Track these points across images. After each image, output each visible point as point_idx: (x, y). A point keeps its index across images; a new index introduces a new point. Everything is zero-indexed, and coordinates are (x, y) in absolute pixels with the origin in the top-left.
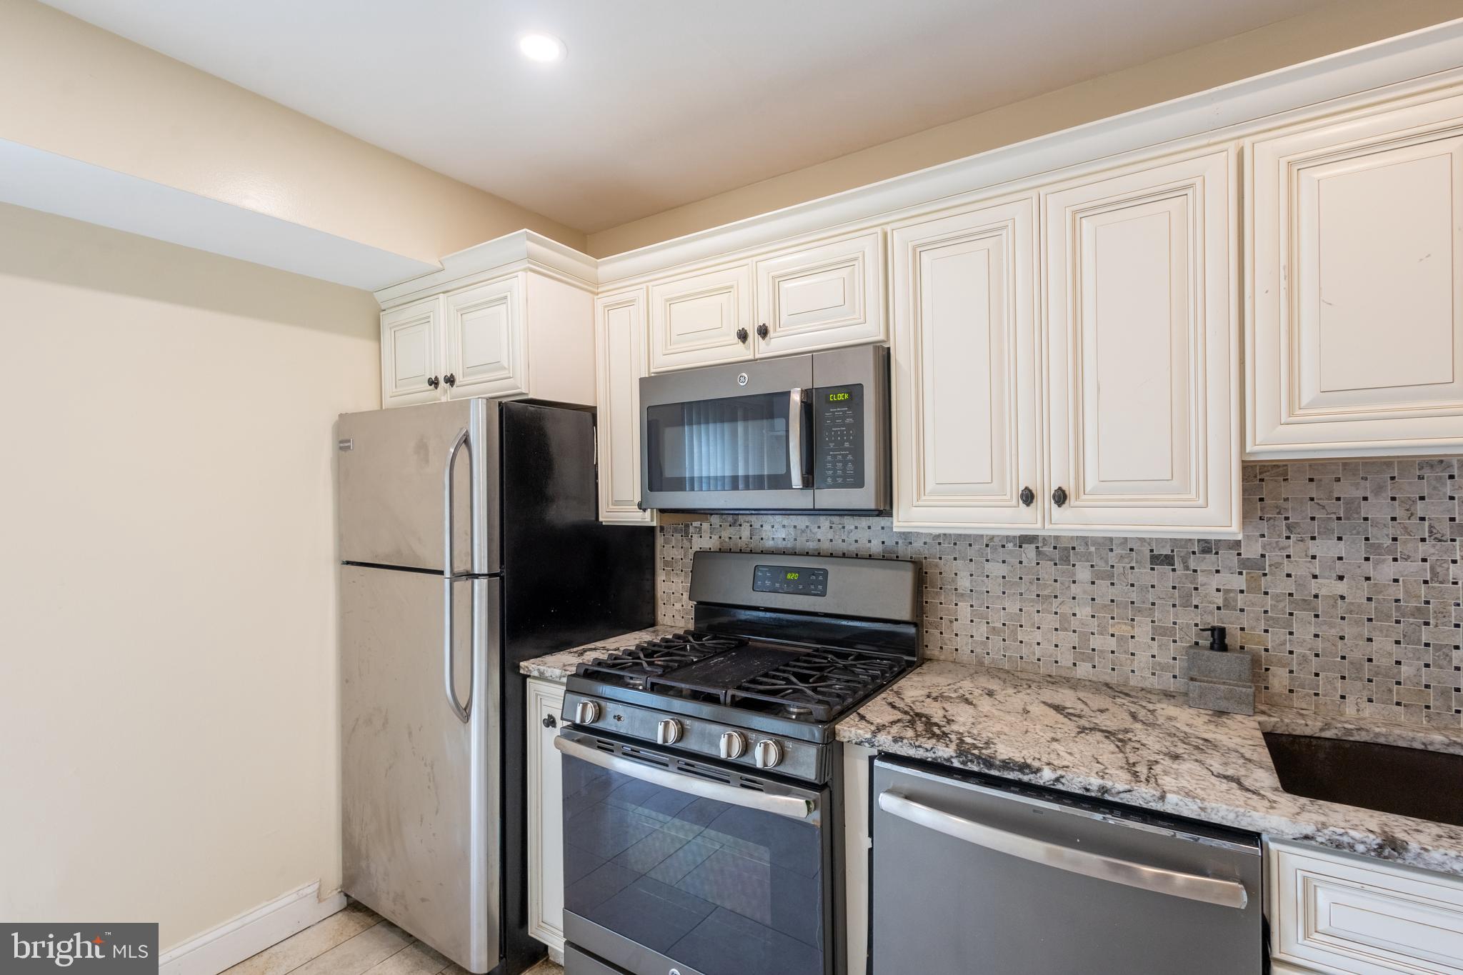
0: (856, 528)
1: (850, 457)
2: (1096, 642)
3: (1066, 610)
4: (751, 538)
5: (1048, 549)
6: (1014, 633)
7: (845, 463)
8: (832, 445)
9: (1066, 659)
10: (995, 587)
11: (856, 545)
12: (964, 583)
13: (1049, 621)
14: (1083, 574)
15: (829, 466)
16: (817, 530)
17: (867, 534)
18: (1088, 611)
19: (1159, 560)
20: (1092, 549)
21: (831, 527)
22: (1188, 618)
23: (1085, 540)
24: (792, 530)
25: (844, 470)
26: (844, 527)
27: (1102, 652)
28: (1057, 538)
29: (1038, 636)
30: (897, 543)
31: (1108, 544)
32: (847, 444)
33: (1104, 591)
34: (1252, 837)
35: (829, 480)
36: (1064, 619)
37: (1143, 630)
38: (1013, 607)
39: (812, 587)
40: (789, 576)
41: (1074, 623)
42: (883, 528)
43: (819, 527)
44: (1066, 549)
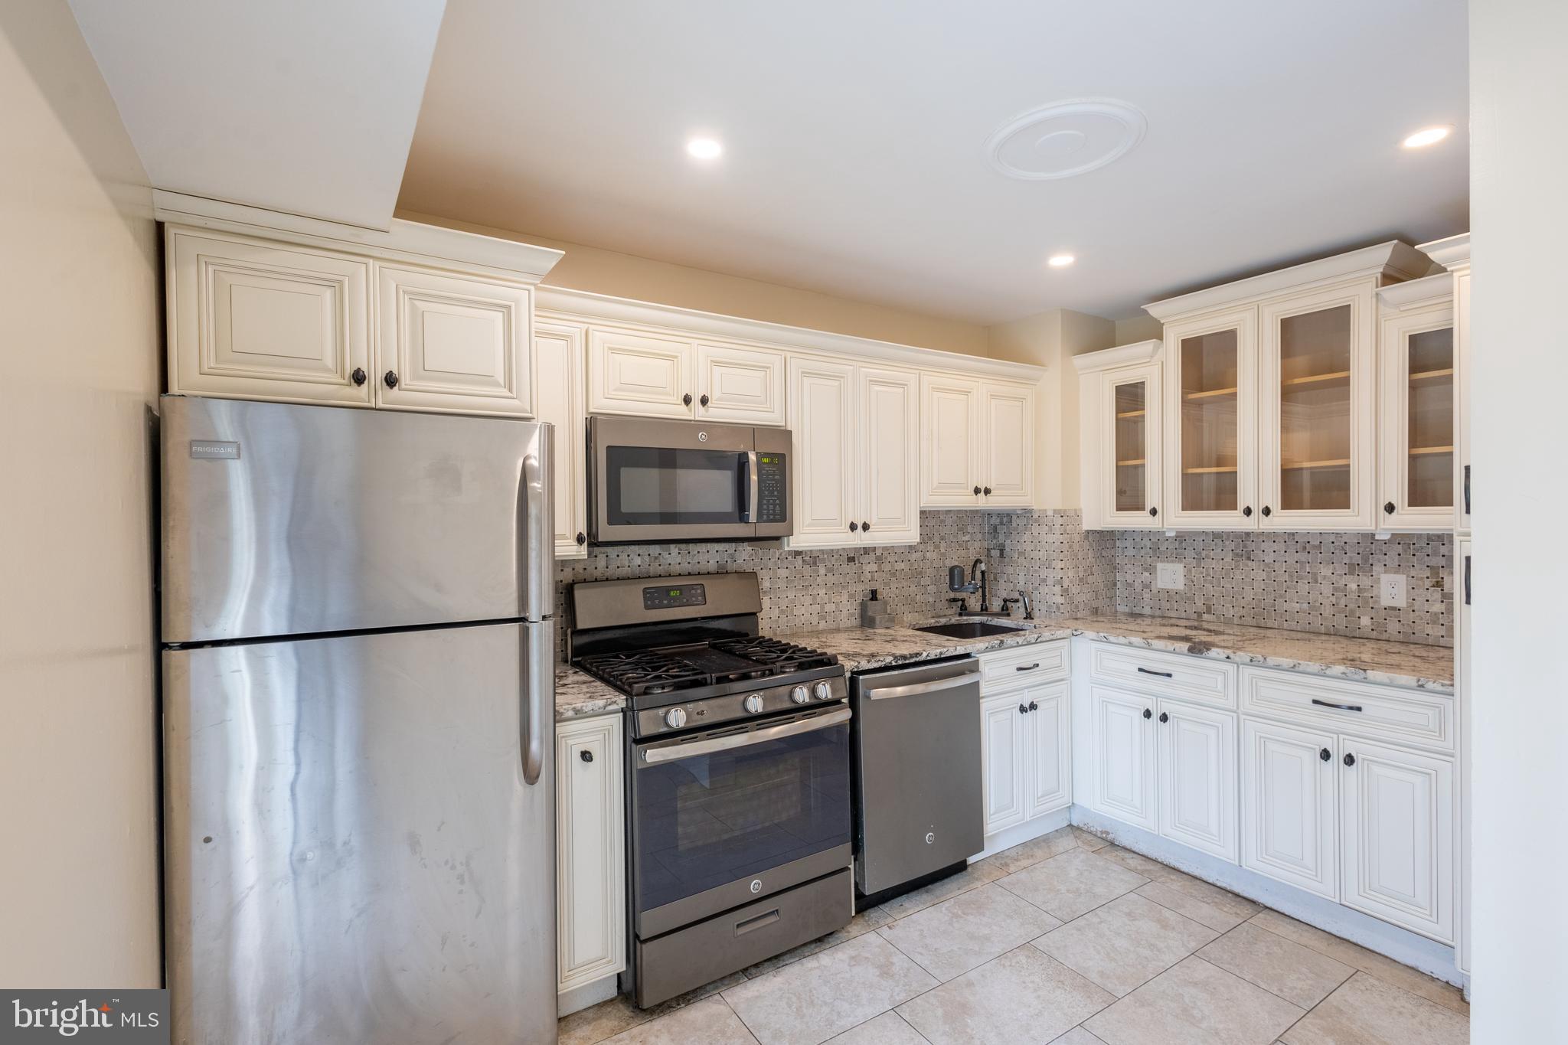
0: (698, 552)
1: (777, 502)
2: (828, 608)
3: (815, 592)
4: (607, 567)
5: (807, 558)
6: (792, 610)
7: (775, 505)
8: (766, 493)
9: (815, 620)
10: (782, 584)
11: (698, 566)
12: (766, 584)
13: (808, 600)
14: (822, 571)
15: (765, 507)
16: (668, 556)
17: (707, 556)
18: (824, 591)
19: (851, 559)
20: (826, 556)
21: (679, 553)
22: (860, 587)
23: (822, 551)
24: (647, 559)
25: (774, 510)
26: (689, 553)
27: (830, 612)
28: (811, 551)
29: (803, 610)
30: (727, 561)
31: (831, 553)
32: (776, 493)
33: (831, 579)
34: (967, 656)
35: (765, 517)
36: (814, 598)
37: (845, 597)
38: (791, 596)
39: (694, 599)
40: (672, 594)
41: (818, 599)
42: (717, 551)
43: (670, 554)
44: (815, 557)
